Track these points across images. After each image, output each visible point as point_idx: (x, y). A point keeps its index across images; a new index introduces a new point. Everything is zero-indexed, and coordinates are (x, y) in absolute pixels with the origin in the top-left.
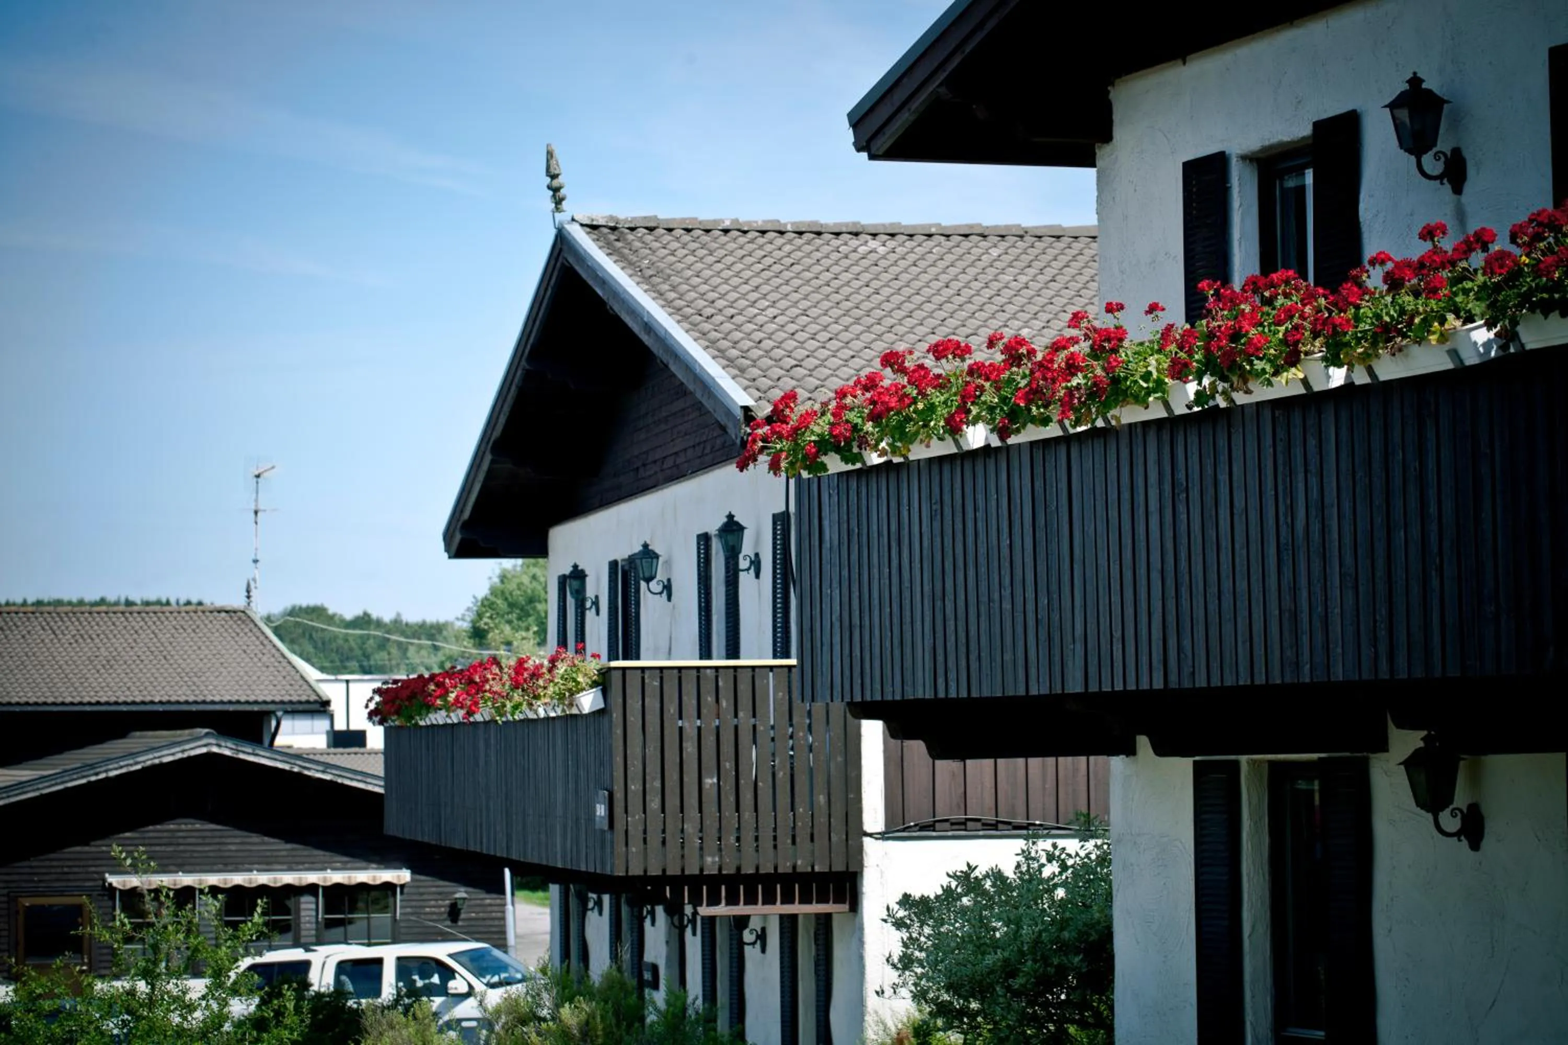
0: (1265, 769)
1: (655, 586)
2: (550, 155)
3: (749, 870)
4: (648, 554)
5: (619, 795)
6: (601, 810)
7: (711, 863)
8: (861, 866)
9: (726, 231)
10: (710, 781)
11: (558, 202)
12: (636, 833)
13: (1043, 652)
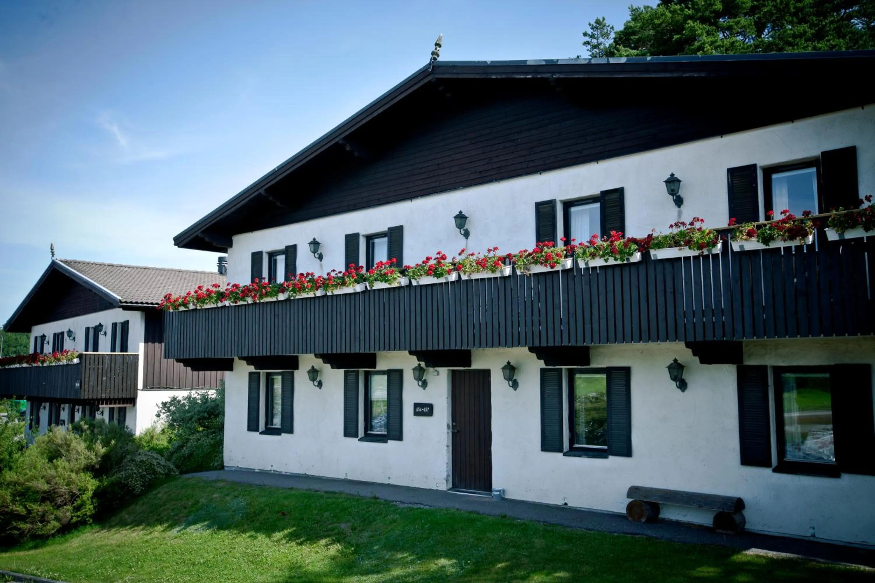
0: (265, 374)
1: (102, 333)
2: (52, 245)
3: (112, 397)
4: (100, 325)
5: (83, 381)
6: (78, 385)
7: (104, 396)
8: (137, 396)
9: (92, 264)
10: (104, 378)
11: (53, 255)
12: (87, 389)
13: (236, 348)
